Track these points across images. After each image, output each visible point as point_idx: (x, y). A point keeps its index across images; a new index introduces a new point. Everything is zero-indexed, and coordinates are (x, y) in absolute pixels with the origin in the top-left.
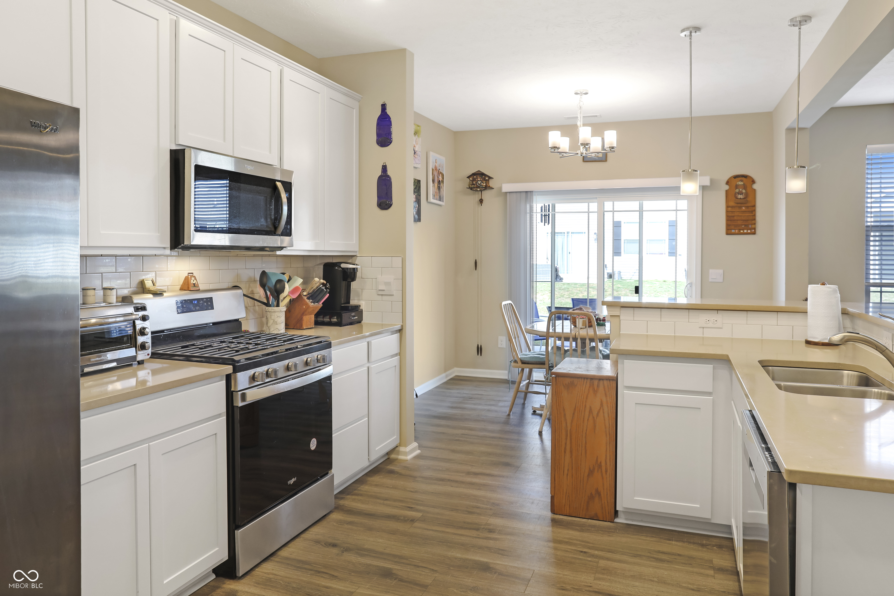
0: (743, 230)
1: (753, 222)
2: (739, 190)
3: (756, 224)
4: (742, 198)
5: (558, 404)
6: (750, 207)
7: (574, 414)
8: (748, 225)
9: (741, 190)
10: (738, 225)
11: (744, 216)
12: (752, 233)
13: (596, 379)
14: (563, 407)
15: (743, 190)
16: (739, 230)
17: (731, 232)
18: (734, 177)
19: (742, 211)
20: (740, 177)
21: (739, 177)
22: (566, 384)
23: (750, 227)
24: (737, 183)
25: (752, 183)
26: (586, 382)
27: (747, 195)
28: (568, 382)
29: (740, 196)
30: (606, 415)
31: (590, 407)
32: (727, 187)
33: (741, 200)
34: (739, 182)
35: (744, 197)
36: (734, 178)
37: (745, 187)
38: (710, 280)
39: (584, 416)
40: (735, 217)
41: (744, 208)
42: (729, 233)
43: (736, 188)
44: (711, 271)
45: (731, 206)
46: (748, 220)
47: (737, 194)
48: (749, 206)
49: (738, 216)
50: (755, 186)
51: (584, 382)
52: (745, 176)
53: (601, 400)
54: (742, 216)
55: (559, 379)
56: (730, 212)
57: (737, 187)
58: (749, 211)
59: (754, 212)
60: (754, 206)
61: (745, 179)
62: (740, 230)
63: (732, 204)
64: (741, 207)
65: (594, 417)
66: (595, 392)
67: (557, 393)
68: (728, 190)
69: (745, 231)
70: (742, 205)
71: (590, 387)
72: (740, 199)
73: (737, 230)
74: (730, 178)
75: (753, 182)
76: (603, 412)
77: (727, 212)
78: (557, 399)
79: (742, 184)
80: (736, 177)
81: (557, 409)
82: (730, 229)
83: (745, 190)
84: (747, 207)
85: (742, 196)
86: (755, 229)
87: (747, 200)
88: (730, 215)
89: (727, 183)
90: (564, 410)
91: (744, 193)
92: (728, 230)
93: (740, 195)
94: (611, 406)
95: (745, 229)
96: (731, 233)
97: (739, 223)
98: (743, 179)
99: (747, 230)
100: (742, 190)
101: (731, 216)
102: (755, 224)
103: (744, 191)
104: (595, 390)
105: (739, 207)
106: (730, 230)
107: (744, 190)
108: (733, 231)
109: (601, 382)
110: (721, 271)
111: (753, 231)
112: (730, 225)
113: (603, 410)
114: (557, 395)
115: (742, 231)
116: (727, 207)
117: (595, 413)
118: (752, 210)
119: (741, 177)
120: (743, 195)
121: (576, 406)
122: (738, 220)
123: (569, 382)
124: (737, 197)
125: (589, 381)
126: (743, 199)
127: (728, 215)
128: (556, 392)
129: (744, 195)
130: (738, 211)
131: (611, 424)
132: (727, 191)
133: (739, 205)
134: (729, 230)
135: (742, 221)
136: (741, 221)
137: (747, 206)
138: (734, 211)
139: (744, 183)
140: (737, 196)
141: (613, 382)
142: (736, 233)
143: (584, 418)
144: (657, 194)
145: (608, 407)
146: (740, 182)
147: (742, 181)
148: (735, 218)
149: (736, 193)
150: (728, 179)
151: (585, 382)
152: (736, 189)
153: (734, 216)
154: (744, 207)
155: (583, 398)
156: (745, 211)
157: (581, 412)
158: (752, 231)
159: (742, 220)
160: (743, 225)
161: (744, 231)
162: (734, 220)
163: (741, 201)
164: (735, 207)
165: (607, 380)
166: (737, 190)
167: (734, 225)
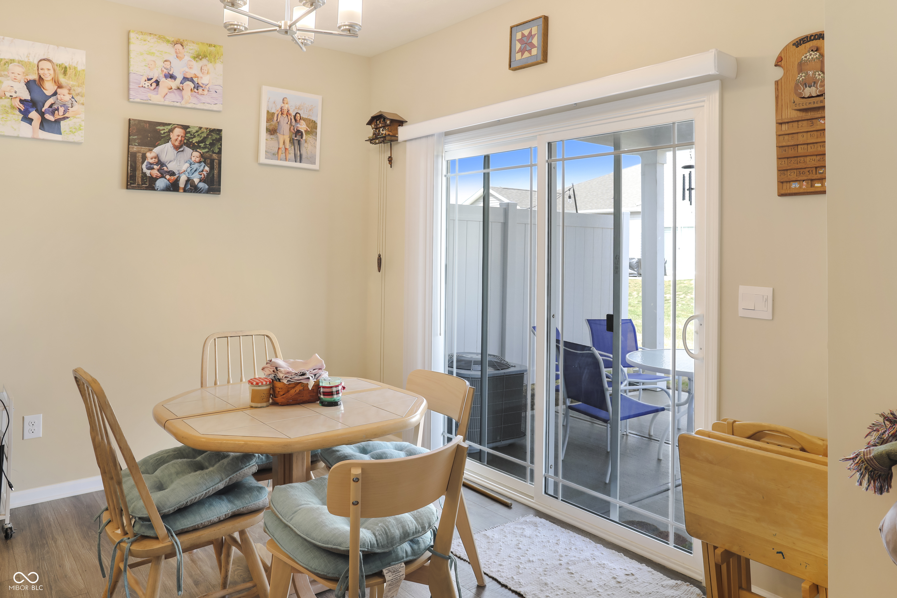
2: (807, 75)
4: (814, 95)
9: (811, 73)
15: (817, 73)
17: (788, 188)
18: (794, 45)
20: (806, 41)
21: (803, 42)
24: (803, 57)
29: (810, 91)
32: (779, 73)
33: (814, 100)
35: (820, 91)
36: (794, 47)
37: (821, 65)
38: (741, 313)
40: (798, 147)
42: (785, 192)
43: (800, 71)
44: (742, 289)
45: (790, 121)
47: (803, 86)
52: (820, 35)
56: (787, 137)
57: (800, 67)
61: (821, 42)
63: (791, 114)
68: (781, 79)
72: (811, 97)
74: (786, 48)
77: (780, 136)
79: (815, 58)
80: (799, 42)
82: (787, 182)
83: (822, 73)
85: (813, 88)
88: (787, 143)
89: (779, 62)
92: (782, 182)
93: (810, 87)
96: (789, 192)
100: (814, 74)
101: (789, 146)
103: (818, 76)
105: (804, 120)
106: (788, 184)
107: (819, 73)
108: (795, 186)
110: (768, 291)
112: (787, 170)
116: (780, 123)
119: (808, 40)
120: (817, 88)
124: (803, 94)
126: (817, 96)
127: (783, 144)
129: (820, 86)
130: (807, 132)
133: (810, 115)
134: (784, 185)
138: (795, 133)
139: (818, 56)
140: (802, 91)
144: (639, 110)
146: (811, 52)
147: (814, 50)
149: (798, 84)
150: (782, 52)
152: (799, 73)
163: (814, 103)
164: (797, 121)
166: (802, 77)
167: (795, 171)
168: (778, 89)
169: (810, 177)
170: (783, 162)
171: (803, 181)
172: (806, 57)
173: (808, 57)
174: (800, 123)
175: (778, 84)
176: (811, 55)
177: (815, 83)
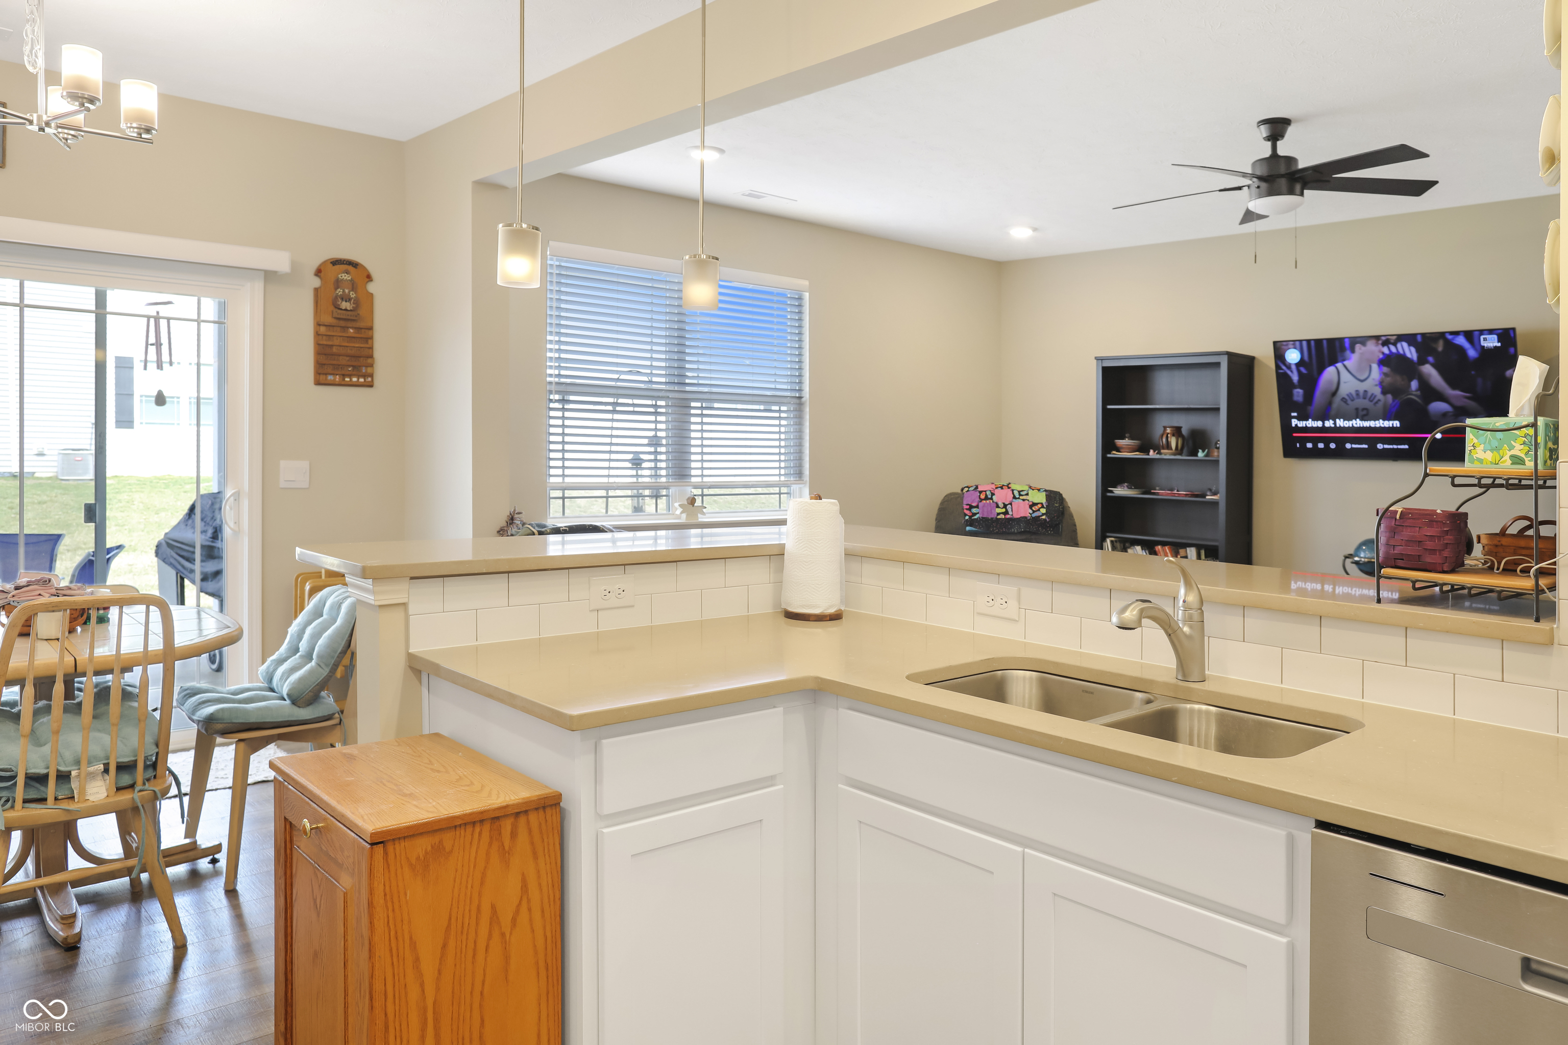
0: (350, 376)
1: (369, 361)
2: (344, 291)
3: (374, 366)
4: (349, 309)
5: (393, 933)
6: (363, 330)
7: (444, 946)
8: (360, 366)
9: (347, 291)
10: (339, 365)
11: (352, 347)
12: (368, 384)
13: (506, 816)
14: (411, 938)
15: (351, 293)
16: (342, 376)
17: (326, 379)
18: (331, 263)
19: (348, 337)
20: (343, 264)
21: (341, 264)
22: (418, 858)
23: (364, 371)
24: (339, 276)
25: (368, 280)
26: (480, 834)
27: (357, 303)
28: (426, 850)
29: (344, 305)
30: (537, 915)
31: (493, 907)
32: (317, 283)
33: (349, 313)
34: (343, 275)
35: (353, 307)
36: (331, 265)
37: (353, 286)
38: (282, 484)
39: (475, 942)
40: (334, 347)
41: (351, 331)
42: (323, 382)
44: (283, 464)
45: (326, 324)
46: (360, 357)
47: (339, 299)
48: (361, 327)
49: (340, 346)
50: (371, 288)
51: (472, 835)
52: (353, 263)
53: (523, 874)
54: (347, 346)
55: (395, 849)
56: (324, 337)
57: (338, 283)
58: (361, 338)
59: (370, 341)
60: (371, 328)
61: (354, 269)
62: (344, 376)
63: (328, 319)
64: (344, 328)
65: (503, 935)
66: (505, 855)
67: (388, 897)
68: (320, 287)
69: (355, 379)
70: (349, 324)
71: (490, 844)
72: (346, 310)
73: (337, 376)
74: (325, 263)
75: (369, 278)
76: (530, 910)
77: (317, 334)
78: (391, 918)
79: (349, 280)
80: (336, 262)
81: (391, 950)
82: (323, 374)
83: (355, 294)
84: (358, 329)
86: (372, 376)
87: (358, 314)
88: (325, 343)
89: (318, 272)
90: (413, 945)
91: (352, 298)
92: (320, 374)
93: (346, 301)
94: (550, 881)
95: (354, 375)
96: (327, 382)
97: (343, 360)
98: (350, 268)
99: (359, 377)
100: (349, 293)
101: (326, 345)
102: (372, 366)
103: (353, 295)
104: (507, 848)
105: (341, 327)
106: (324, 376)
107: (353, 293)
108: (330, 378)
109: (522, 820)
110: (304, 466)
111: (370, 379)
112: (324, 364)
113: (529, 901)
114: (390, 904)
115: (347, 379)
116: (318, 324)
117: (506, 919)
118: (365, 335)
119: (346, 264)
120: (351, 303)
121: (450, 919)
122: (340, 355)
123: (429, 848)
124: (339, 305)
125: (487, 827)
126: (351, 310)
127: (321, 343)
128: (385, 895)
129: (354, 303)
130: (340, 335)
131: (549, 935)
132: (316, 290)
133: (342, 323)
134: (321, 376)
135: (348, 358)
136: (345, 358)
137: (357, 326)
138: (333, 336)
139: (351, 279)
140: (339, 303)
141: (554, 811)
142: (337, 383)
143: (475, 946)
145: (541, 890)
146: (346, 274)
147: (347, 272)
148: (335, 350)
149: (336, 297)
150: (320, 265)
151: (477, 835)
152: (336, 289)
153: (332, 346)
154: (352, 328)
155: (472, 887)
156: (354, 337)
157: (465, 933)
158: (367, 380)
159: (347, 356)
160: (350, 366)
161: (351, 380)
162: (332, 355)
163: (348, 315)
164: (333, 326)
165: (537, 809)
167: (331, 366)
168: (317, 296)
169: (343, 372)
170: (321, 358)
171: (337, 375)
172: (341, 276)
173: (343, 277)
174: (335, 328)
175: (317, 291)
176: (345, 276)
177: (349, 300)
